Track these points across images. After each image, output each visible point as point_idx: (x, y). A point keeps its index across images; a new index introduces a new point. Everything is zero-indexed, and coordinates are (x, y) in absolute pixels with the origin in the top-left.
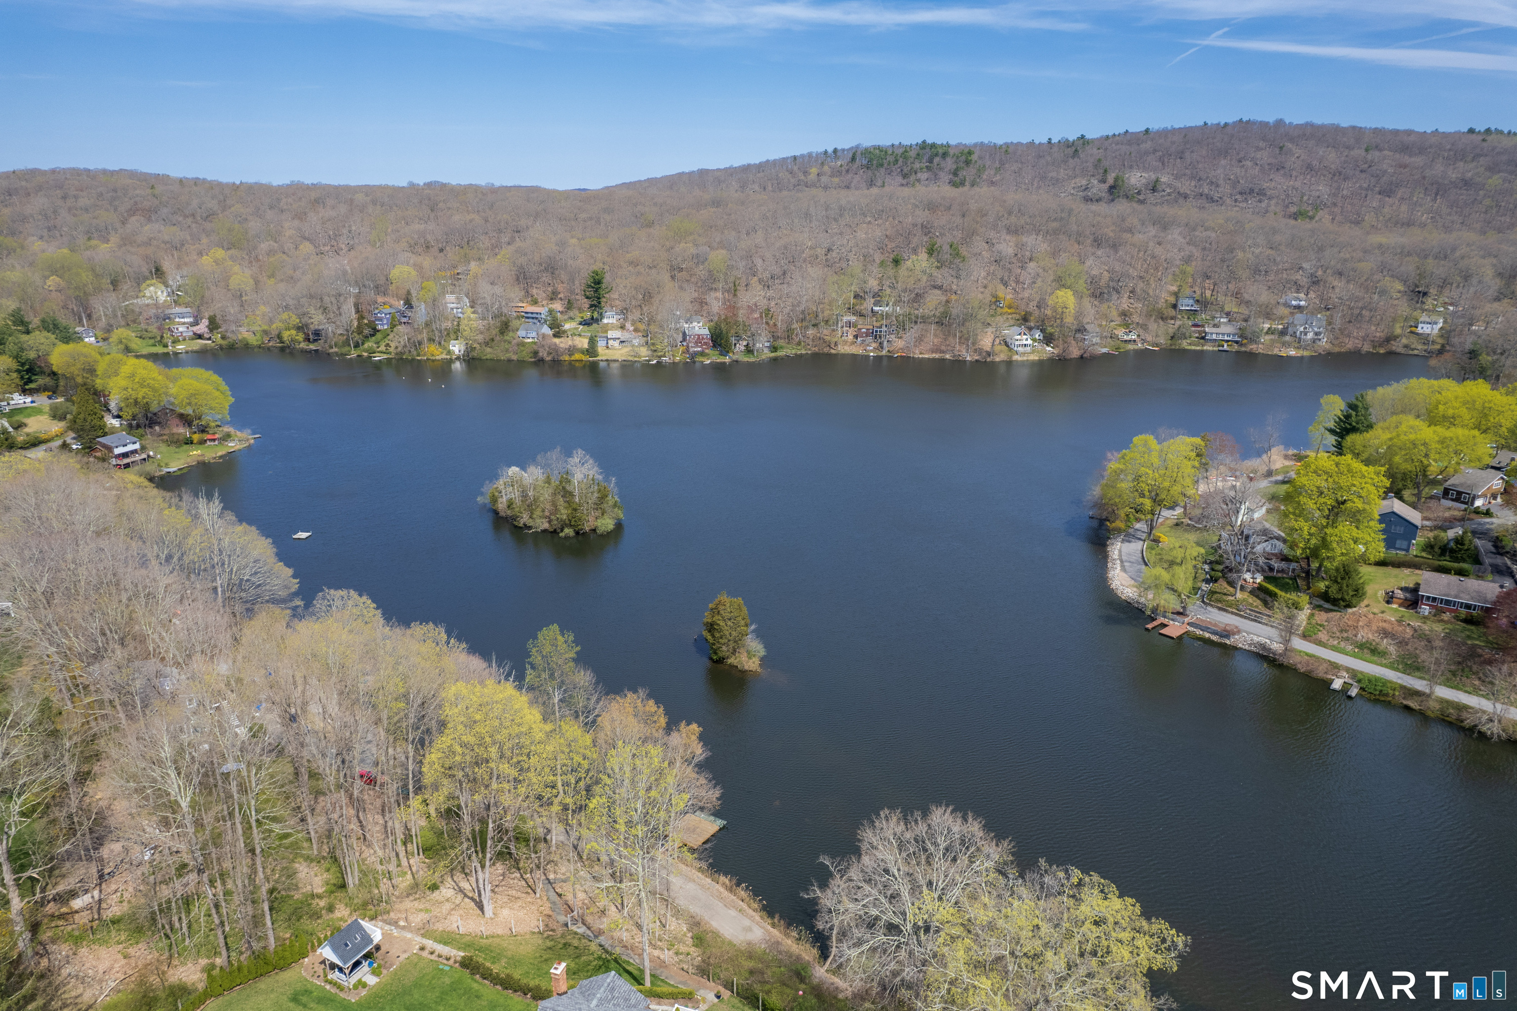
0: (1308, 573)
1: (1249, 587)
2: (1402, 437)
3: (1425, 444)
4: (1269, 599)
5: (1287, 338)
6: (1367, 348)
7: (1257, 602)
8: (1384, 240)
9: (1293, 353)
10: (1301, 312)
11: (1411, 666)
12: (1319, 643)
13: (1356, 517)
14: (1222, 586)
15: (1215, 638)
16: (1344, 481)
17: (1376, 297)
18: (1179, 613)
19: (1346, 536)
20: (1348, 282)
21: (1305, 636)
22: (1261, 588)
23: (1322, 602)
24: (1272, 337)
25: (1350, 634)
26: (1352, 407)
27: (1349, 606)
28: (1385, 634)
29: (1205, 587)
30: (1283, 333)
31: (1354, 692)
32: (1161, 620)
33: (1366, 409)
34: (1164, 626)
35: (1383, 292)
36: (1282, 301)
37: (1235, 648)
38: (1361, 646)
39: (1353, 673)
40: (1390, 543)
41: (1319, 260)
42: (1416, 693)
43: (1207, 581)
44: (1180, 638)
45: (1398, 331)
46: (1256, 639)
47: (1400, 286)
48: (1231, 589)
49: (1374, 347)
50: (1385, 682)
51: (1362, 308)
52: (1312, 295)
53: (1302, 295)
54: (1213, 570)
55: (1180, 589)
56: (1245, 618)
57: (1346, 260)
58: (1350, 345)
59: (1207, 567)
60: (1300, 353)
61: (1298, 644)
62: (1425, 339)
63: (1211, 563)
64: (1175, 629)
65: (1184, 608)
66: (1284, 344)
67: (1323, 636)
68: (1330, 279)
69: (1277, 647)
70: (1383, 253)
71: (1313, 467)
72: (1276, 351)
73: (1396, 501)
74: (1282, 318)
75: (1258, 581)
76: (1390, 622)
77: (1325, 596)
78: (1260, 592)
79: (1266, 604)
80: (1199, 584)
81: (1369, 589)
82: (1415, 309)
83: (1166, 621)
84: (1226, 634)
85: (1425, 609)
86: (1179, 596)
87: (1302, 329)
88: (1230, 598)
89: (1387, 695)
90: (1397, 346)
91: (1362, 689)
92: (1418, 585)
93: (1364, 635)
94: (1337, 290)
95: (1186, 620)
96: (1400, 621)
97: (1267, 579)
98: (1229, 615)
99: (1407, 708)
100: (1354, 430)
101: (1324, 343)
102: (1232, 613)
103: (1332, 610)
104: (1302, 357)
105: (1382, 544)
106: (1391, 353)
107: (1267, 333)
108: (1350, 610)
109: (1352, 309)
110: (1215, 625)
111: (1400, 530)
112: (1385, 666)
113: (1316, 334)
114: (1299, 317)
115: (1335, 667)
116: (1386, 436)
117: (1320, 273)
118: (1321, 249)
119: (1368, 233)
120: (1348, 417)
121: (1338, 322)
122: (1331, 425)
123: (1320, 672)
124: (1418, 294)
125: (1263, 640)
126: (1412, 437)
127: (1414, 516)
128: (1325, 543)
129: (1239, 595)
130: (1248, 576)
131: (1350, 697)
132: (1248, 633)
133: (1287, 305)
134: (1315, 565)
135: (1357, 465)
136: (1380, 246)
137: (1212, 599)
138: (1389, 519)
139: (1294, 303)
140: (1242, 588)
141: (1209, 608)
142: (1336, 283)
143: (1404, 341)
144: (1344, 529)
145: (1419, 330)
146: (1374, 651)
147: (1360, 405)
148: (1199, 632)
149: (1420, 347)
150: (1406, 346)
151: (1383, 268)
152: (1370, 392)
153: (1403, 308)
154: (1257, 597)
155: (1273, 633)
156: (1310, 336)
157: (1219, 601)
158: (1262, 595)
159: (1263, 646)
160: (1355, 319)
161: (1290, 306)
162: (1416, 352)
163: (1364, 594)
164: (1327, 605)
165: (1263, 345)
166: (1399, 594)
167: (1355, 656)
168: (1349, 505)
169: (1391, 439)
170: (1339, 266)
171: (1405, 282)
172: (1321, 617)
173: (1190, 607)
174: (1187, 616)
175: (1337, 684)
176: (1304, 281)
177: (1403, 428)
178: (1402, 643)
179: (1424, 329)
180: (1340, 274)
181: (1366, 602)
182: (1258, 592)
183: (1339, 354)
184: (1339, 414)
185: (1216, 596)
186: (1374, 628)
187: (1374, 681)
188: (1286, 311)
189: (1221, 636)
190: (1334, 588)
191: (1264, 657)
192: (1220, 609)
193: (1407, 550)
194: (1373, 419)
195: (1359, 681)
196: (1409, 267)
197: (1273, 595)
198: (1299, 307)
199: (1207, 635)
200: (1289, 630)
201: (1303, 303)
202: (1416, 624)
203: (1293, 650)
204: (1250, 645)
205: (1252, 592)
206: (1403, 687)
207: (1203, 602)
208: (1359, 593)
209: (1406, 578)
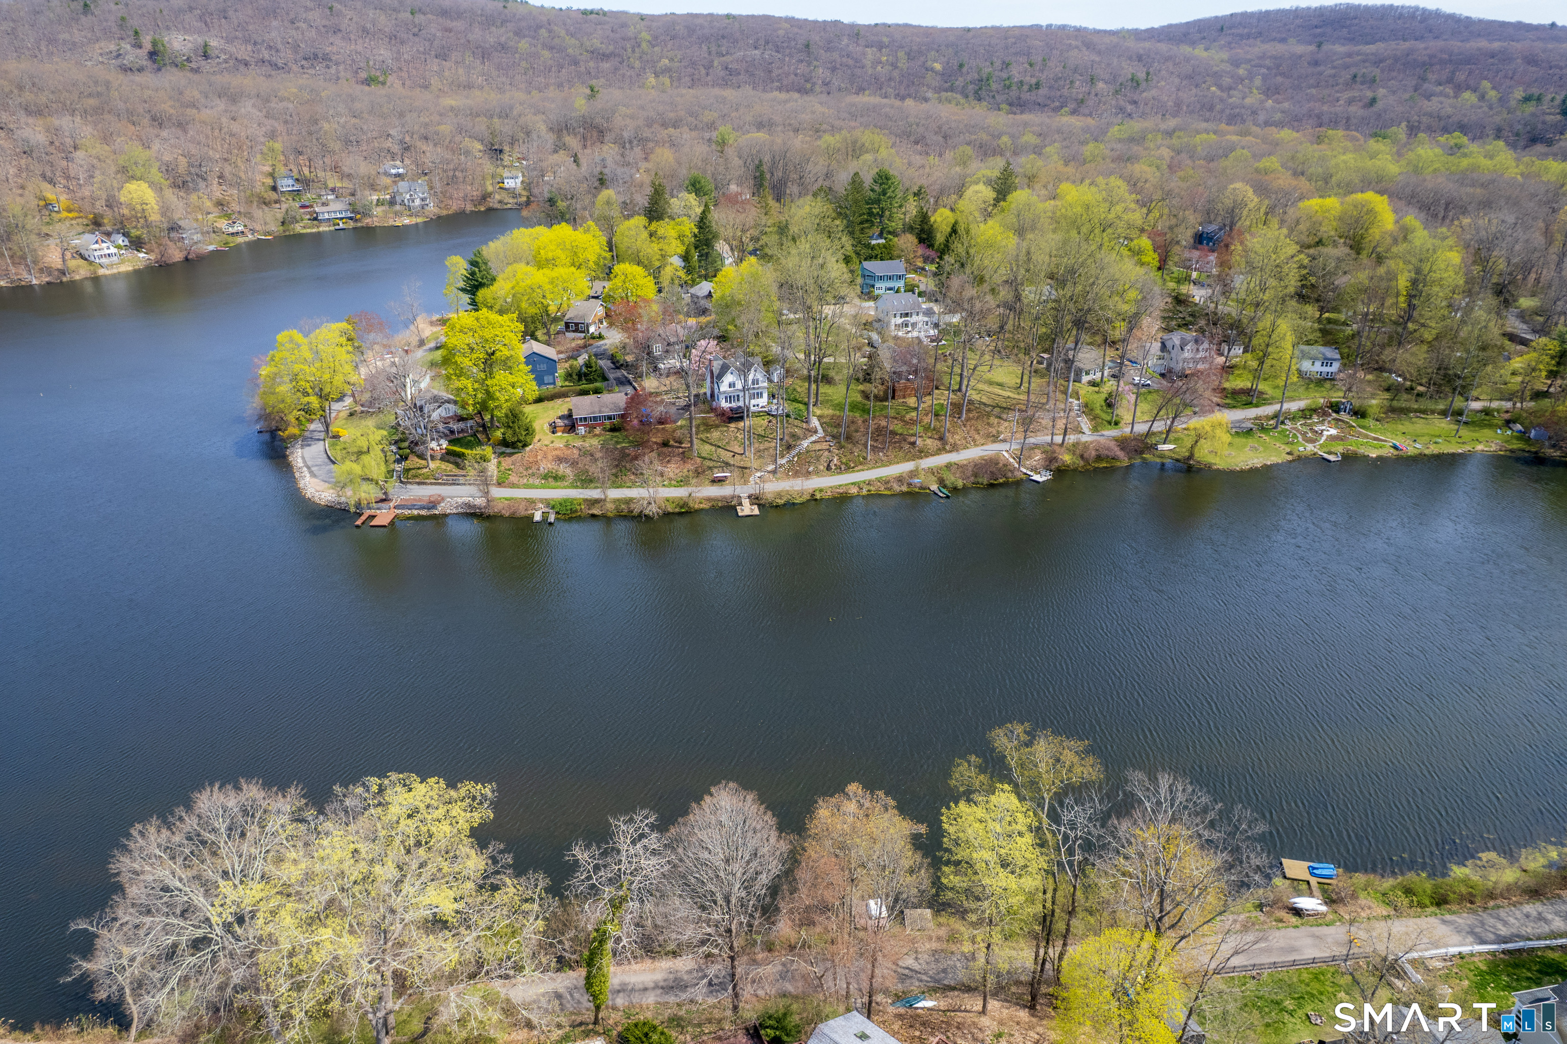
0: (484, 426)
1: (439, 456)
2: (521, 284)
3: (540, 287)
4: (459, 460)
5: (398, 207)
6: (469, 208)
7: (450, 467)
8: (453, 103)
9: (407, 221)
10: (403, 180)
11: (586, 481)
12: (513, 486)
13: (506, 364)
14: (413, 461)
15: (423, 512)
16: (488, 334)
17: (463, 157)
18: (382, 501)
19: (504, 384)
20: (435, 145)
21: (500, 484)
22: (449, 453)
23: (504, 449)
24: (383, 208)
25: (534, 470)
26: (474, 264)
27: (525, 445)
28: (560, 460)
29: (398, 467)
30: (392, 202)
31: (552, 518)
32: (367, 513)
33: (486, 264)
34: (374, 517)
35: (467, 153)
36: (381, 171)
37: (445, 516)
38: (545, 477)
39: (548, 503)
40: (540, 381)
41: (403, 126)
42: (597, 501)
43: (398, 461)
44: (392, 523)
45: (490, 189)
46: (460, 500)
47: (479, 146)
48: (423, 462)
49: (475, 206)
50: (572, 501)
51: (454, 170)
52: (407, 162)
53: (398, 163)
54: (400, 448)
55: (375, 477)
56: (444, 484)
57: (427, 124)
58: (455, 206)
59: (394, 448)
60: (414, 220)
61: (497, 492)
62: (512, 192)
63: (396, 442)
64: (384, 516)
65: (385, 493)
66: (396, 214)
67: (513, 478)
68: (419, 144)
69: (480, 501)
70: (456, 115)
71: (458, 326)
72: (391, 223)
73: (533, 341)
74: (386, 188)
75: (444, 446)
76: (560, 449)
77: (504, 443)
78: (450, 456)
79: (457, 465)
80: (392, 466)
81: (537, 425)
82: (498, 166)
83: (372, 512)
84: (433, 505)
85: (582, 430)
86: (377, 483)
87: (408, 196)
88: (425, 470)
89: (576, 511)
90: (493, 203)
91: (557, 513)
92: (570, 410)
93: (546, 466)
94: (428, 154)
95: (392, 504)
96: (567, 446)
97: (451, 442)
98: (430, 487)
99: (593, 516)
100: (481, 285)
101: (432, 209)
102: (431, 484)
103: (513, 454)
104: (417, 224)
105: (534, 383)
106: (490, 210)
107: (377, 205)
108: (527, 449)
109: (445, 171)
110: (420, 500)
111: (543, 367)
112: (565, 488)
113: (423, 200)
114: (403, 185)
115: (531, 502)
116: (508, 286)
117: (407, 139)
118: (401, 115)
119: (438, 96)
120: (473, 274)
121: (438, 185)
122: (461, 284)
123: (522, 512)
124: (496, 152)
125: (466, 500)
126: (529, 282)
127: (549, 352)
128: (489, 395)
129: (433, 465)
130: (433, 445)
131: (550, 524)
132: (452, 498)
133: (387, 174)
134: (487, 417)
135: (494, 317)
136: (452, 109)
137: (407, 477)
138: (533, 359)
139: (393, 171)
140: (433, 458)
141: (409, 486)
142: (424, 148)
143: (497, 197)
144: (501, 377)
145: (506, 185)
146: (556, 478)
147: (479, 260)
148: (407, 512)
149: (511, 201)
150: (500, 202)
151: (460, 130)
152: (484, 247)
153: (488, 167)
154: (448, 461)
155: (473, 490)
156: (418, 202)
157: (416, 476)
158: (452, 459)
159: (468, 505)
160: (452, 181)
161: (390, 175)
162: (509, 206)
163: (534, 431)
164: (509, 450)
165: (379, 217)
166: (560, 423)
167: (543, 487)
168: (498, 354)
169: (513, 288)
170: (422, 130)
171: (482, 141)
172: (507, 462)
173: (391, 491)
174: (390, 500)
175: (538, 517)
176: (396, 148)
177: (519, 276)
178: (574, 464)
179: (509, 183)
180: (426, 138)
181: (537, 438)
182: (448, 457)
183: (448, 217)
184: (465, 273)
185: (411, 473)
186: (550, 458)
187: (564, 502)
188: (388, 181)
189: (429, 509)
190: (509, 433)
191: (473, 514)
192: (419, 484)
193: (554, 383)
194: (493, 272)
195: (553, 507)
196: (481, 126)
197: (461, 456)
198: (398, 175)
199: (415, 512)
200: (484, 482)
201: (401, 171)
202: (578, 443)
203: (493, 500)
204: (456, 508)
205: (442, 459)
206: (585, 500)
207: (401, 482)
208: (529, 431)
209: (560, 407)
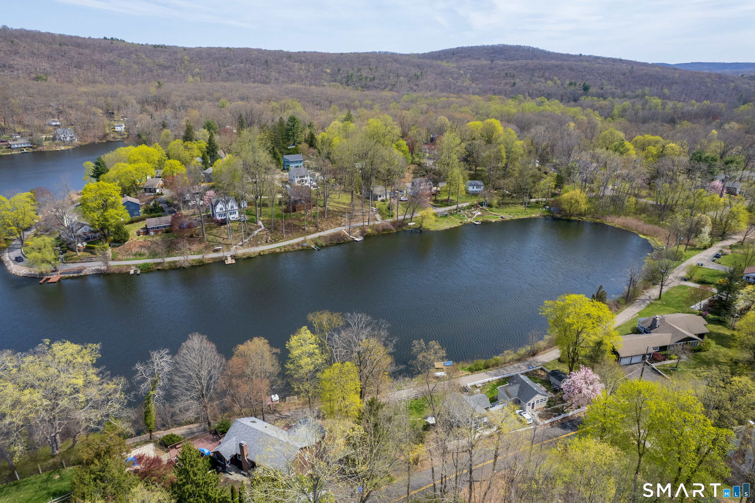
0: (105, 235)
1: (82, 249)
2: (121, 171)
3: (130, 172)
4: (93, 251)
5: (57, 141)
6: (97, 141)
7: (88, 254)
8: (85, 90)
9: (63, 148)
10: (59, 128)
11: (154, 255)
12: (120, 260)
13: (114, 205)
14: (70, 253)
15: (75, 275)
16: (103, 192)
17: (92, 116)
18: (53, 271)
19: (113, 214)
20: (76, 110)
21: (113, 260)
22: (87, 248)
23: (114, 244)
24: (49, 142)
25: (130, 252)
26: (98, 164)
27: (125, 241)
28: (142, 247)
29: (61, 256)
30: (54, 139)
31: (139, 272)
32: (46, 277)
33: (104, 164)
34: (49, 279)
35: (94, 114)
36: (47, 123)
37: (86, 275)
38: (135, 255)
39: (136, 266)
40: (132, 214)
41: (58, 101)
42: (159, 264)
43: (61, 254)
44: (59, 281)
45: (108, 132)
46: (94, 268)
47: (100, 111)
48: (74, 253)
49: (100, 140)
50: (148, 264)
51: (88, 123)
52: (61, 119)
53: (56, 119)
54: (62, 248)
55: (49, 260)
56: (86, 262)
57: (71, 101)
58: (89, 140)
59: (59, 248)
60: (66, 148)
61: (112, 263)
63: (60, 245)
64: (55, 278)
65: (55, 268)
66: (56, 145)
67: (120, 257)
68: (67, 110)
69: (104, 268)
70: (88, 96)
72: (54, 149)
73: (128, 197)
74: (50, 132)
75: (85, 245)
76: (142, 242)
77: (115, 241)
78: (88, 249)
79: (92, 253)
80: (58, 256)
81: (130, 233)
82: (111, 121)
83: (49, 277)
84: (80, 271)
85: (152, 233)
86: (50, 263)
87: (63, 136)
88: (75, 257)
89: (150, 268)
90: (110, 138)
91: (141, 270)
92: (146, 225)
93: (134, 250)
94: (73, 115)
95: (59, 272)
96: (145, 241)
97: (88, 243)
98: (78, 264)
99: (158, 270)
100: (102, 173)
101: (77, 141)
102: (79, 262)
103: (119, 246)
105: (129, 215)
107: (45, 140)
108: (126, 243)
109: (83, 123)
110: (73, 269)
111: (133, 208)
112: (145, 259)
113: (71, 137)
114: (59, 131)
115: (129, 266)
116: (115, 172)
117: (61, 108)
118: (57, 95)
119: (77, 87)
120: (97, 168)
121: (79, 131)
122: (92, 174)
123: (124, 271)
124: (110, 114)
125: (96, 268)
126: (125, 170)
127: (137, 201)
128: (106, 219)
129: (79, 254)
130: (79, 245)
131: (138, 274)
132: (89, 267)
133: (50, 125)
134: (106, 231)
136: (85, 93)
137: (66, 260)
138: (128, 205)
139: (54, 124)
140: (79, 251)
141: (67, 264)
142: (71, 112)
143: (112, 136)
144: (111, 211)
145: (116, 130)
146: (140, 255)
147: (100, 162)
148: (67, 275)
149: (119, 137)
150: (113, 138)
151: (90, 103)
152: (103, 156)
153: (106, 121)
154: (87, 252)
155: (100, 263)
156: (68, 139)
157: (71, 260)
158: (89, 250)
159: (98, 270)
160: (87, 128)
161: (52, 125)
162: (118, 139)
163: (129, 235)
164: (117, 244)
165: (46, 146)
166: (141, 231)
167: (134, 259)
169: (117, 173)
170: (69, 103)
171: (102, 108)
172: (116, 250)
173: (58, 267)
174: (58, 271)
175: (132, 272)
176: (54, 112)
177: (121, 168)
178: (149, 248)
179: (118, 129)
180: (71, 107)
181: (130, 238)
182: (86, 250)
183: (85, 145)
184: (93, 168)
185: (68, 258)
186: (137, 246)
187: (145, 265)
188: (51, 128)
189: (78, 273)
190: (117, 237)
191: (99, 274)
192: (72, 263)
193: (139, 215)
194: (108, 167)
195: (139, 268)
196: (101, 101)
197: (93, 248)
198: (56, 125)
199: (71, 275)
200: (105, 259)
201: (58, 123)
202: (150, 239)
203: (110, 266)
204: (92, 271)
205: (84, 251)
206: (155, 263)
207: (63, 263)
208: (127, 236)
209: (141, 225)
